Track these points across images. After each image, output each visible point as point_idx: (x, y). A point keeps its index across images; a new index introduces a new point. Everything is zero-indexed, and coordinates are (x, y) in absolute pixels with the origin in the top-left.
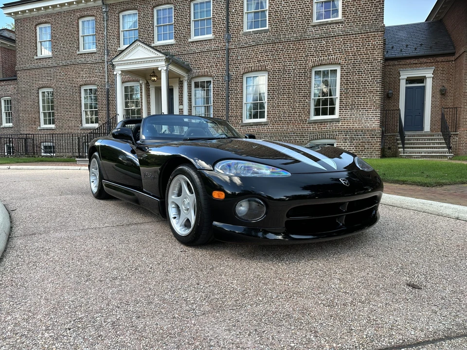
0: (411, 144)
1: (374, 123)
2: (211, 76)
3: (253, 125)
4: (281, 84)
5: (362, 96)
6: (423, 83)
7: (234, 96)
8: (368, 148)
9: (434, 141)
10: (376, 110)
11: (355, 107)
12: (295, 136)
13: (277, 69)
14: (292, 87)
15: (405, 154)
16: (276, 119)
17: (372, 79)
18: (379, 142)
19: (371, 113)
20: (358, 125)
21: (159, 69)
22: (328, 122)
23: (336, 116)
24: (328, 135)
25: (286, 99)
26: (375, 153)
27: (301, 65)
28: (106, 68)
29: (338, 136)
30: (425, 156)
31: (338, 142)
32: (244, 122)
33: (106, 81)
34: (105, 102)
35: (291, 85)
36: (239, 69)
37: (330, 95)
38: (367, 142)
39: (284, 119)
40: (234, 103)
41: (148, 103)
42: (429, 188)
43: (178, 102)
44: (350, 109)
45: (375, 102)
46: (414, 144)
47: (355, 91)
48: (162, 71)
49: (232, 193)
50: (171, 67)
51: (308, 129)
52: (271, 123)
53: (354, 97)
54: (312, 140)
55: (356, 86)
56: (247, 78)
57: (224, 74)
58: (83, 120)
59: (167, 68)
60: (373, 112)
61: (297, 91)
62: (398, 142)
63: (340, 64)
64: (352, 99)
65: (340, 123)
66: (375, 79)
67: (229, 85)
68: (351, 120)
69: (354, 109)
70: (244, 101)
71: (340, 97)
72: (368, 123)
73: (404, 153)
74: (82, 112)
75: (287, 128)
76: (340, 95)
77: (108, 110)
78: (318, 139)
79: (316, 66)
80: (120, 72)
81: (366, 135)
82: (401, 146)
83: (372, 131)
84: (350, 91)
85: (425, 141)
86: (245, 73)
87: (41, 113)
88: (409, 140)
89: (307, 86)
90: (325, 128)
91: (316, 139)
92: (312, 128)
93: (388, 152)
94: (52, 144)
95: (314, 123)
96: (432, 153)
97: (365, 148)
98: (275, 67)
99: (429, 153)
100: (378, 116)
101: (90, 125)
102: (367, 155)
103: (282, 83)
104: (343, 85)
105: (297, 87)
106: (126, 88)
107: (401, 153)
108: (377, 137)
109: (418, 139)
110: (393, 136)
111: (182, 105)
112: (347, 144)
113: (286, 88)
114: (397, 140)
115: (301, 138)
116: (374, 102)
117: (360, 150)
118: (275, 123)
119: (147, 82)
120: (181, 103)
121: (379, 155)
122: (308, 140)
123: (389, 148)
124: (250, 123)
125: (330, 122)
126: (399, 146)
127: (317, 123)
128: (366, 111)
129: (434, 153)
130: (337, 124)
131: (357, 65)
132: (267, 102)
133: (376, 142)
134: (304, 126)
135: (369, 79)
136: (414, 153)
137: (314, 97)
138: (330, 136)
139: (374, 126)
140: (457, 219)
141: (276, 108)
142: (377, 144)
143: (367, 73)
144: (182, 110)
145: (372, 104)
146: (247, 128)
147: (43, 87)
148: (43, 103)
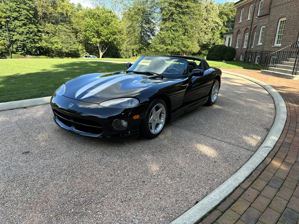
87: (276, 36)
147: (281, 18)
148: (280, 29)
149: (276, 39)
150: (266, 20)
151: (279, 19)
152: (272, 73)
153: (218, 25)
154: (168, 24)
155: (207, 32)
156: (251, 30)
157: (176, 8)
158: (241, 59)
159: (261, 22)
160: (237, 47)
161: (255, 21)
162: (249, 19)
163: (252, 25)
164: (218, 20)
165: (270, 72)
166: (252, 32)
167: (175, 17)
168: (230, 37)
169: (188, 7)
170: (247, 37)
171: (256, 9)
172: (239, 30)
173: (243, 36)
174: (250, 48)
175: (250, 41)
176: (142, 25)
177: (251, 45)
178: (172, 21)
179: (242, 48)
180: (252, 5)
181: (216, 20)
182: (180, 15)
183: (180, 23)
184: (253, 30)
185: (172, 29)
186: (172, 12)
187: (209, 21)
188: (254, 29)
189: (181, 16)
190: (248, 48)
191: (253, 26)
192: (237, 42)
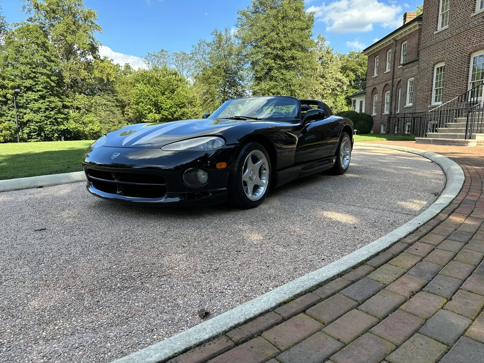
74: (469, 84)
87: (433, 90)
147: (437, 63)
148: (437, 79)
149: (433, 94)
150: (414, 68)
151: (434, 65)
152: (433, 140)
153: (341, 84)
154: (264, 85)
155: (325, 95)
156: (393, 86)
157: (275, 61)
158: (382, 131)
159: (407, 72)
160: (374, 114)
161: (398, 73)
162: (388, 70)
163: (393, 78)
164: (340, 76)
165: (430, 140)
166: (394, 89)
167: (274, 73)
168: (361, 100)
169: (293, 58)
170: (387, 98)
171: (397, 54)
172: (375, 88)
173: (382, 97)
174: (395, 112)
175: (394, 103)
176: (225, 89)
177: (396, 109)
178: (271, 80)
179: (381, 114)
180: (390, 51)
181: (337, 76)
182: (282, 71)
183: (282, 82)
184: (395, 86)
185: (271, 92)
186: (270, 67)
187: (326, 79)
188: (398, 84)
189: (284, 71)
190: (391, 113)
191: (395, 80)
192: (374, 107)
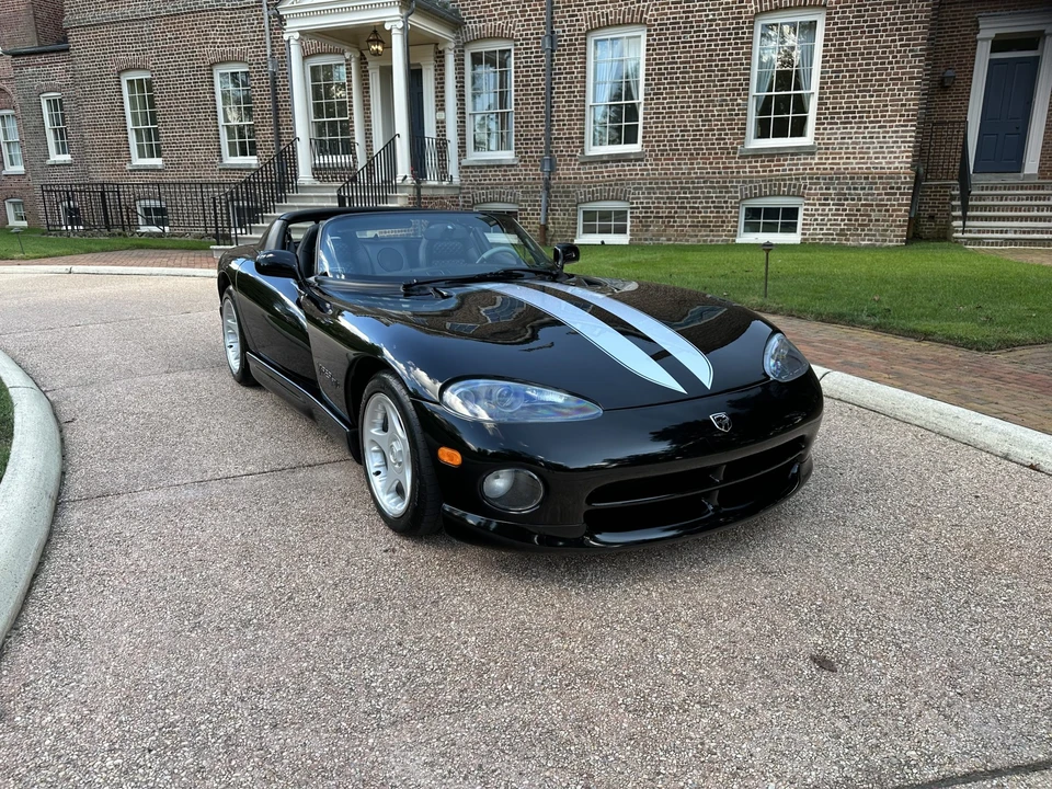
0: (984, 208)
1: (898, 157)
2: (510, 38)
3: (608, 162)
4: (679, 58)
5: (875, 91)
6: (1036, 49)
7: (564, 88)
8: (878, 220)
9: (1042, 203)
10: (907, 126)
11: (855, 117)
12: (706, 187)
13: (668, 19)
14: (704, 66)
15: (966, 235)
16: (665, 145)
17: (901, 46)
18: (906, 205)
19: (893, 132)
20: (857, 163)
21: (387, 27)
22: (787, 154)
23: (807, 140)
24: (785, 187)
25: (690, 97)
26: (894, 231)
27: (728, 9)
28: (266, 20)
29: (810, 189)
30: (1013, 239)
31: (808, 204)
32: (588, 153)
33: (269, 52)
34: (269, 105)
35: (702, 61)
36: (577, 20)
37: (798, 87)
38: (877, 205)
39: (682, 145)
40: (564, 106)
41: (366, 107)
42: (980, 354)
43: (434, 104)
44: (841, 123)
45: (905, 105)
46: (992, 208)
47: (859, 76)
48: (394, 31)
49: (479, 449)
50: (416, 21)
51: (738, 172)
52: (651, 156)
53: (854, 92)
54: (747, 198)
55: (860, 65)
56: (596, 41)
57: (542, 33)
58: (222, 147)
59: (405, 23)
60: (897, 132)
61: (717, 76)
62: (954, 203)
63: (825, 6)
64: (849, 97)
65: (817, 157)
66: (909, 45)
67: (553, 60)
68: (844, 150)
69: (851, 123)
70: (590, 101)
71: (820, 93)
72: (883, 158)
73: (963, 232)
74: (220, 128)
75: (690, 169)
76: (821, 88)
77: (277, 125)
78: (761, 196)
79: (767, 11)
80: (297, 36)
81: (877, 189)
82: (960, 213)
83: (892, 178)
84: (845, 77)
85: (1020, 203)
86: (592, 29)
87: (129, 131)
88: (980, 197)
89: (742, 64)
90: (779, 170)
91: (756, 197)
92: (747, 170)
93: (927, 227)
94: (158, 203)
95: (753, 156)
96: (1033, 232)
97: (870, 221)
98: (666, 14)
99: (1024, 232)
100: (910, 142)
101: (240, 160)
102: (874, 235)
103: (681, 57)
104: (828, 62)
105: (717, 66)
106: (314, 70)
107: (957, 231)
108: (900, 194)
109: (1002, 196)
110: (942, 187)
111: (444, 110)
112: (830, 210)
113: (691, 67)
114: (953, 198)
115: (721, 192)
116: (903, 105)
117: (859, 225)
118: (662, 155)
119: (362, 55)
120: (441, 106)
121: (902, 236)
122: (737, 198)
123: (932, 217)
124: (602, 156)
125: (792, 154)
126: (954, 214)
127: (761, 156)
128: (880, 127)
129: (1038, 232)
130: (809, 161)
131: (868, 10)
132: (643, 102)
133: (899, 205)
134: (730, 163)
135: (896, 46)
136: (988, 232)
137: (758, 91)
138: (789, 190)
139: (896, 165)
140: (1006, 457)
141: (664, 118)
142: (901, 210)
143: (891, 30)
144: (442, 122)
145: (896, 111)
146: (595, 168)
147: (127, 69)
149: (129, 140)
150: (57, 69)
